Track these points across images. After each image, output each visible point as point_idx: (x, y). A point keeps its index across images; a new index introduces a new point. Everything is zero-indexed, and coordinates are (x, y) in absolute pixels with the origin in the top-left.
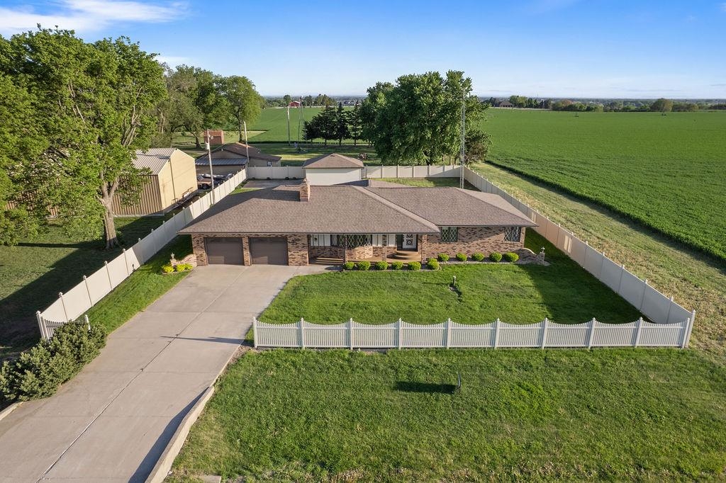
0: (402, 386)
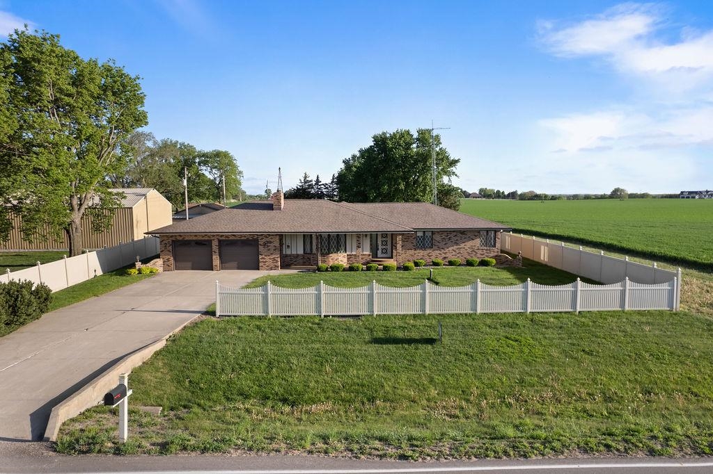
0: (377, 341)
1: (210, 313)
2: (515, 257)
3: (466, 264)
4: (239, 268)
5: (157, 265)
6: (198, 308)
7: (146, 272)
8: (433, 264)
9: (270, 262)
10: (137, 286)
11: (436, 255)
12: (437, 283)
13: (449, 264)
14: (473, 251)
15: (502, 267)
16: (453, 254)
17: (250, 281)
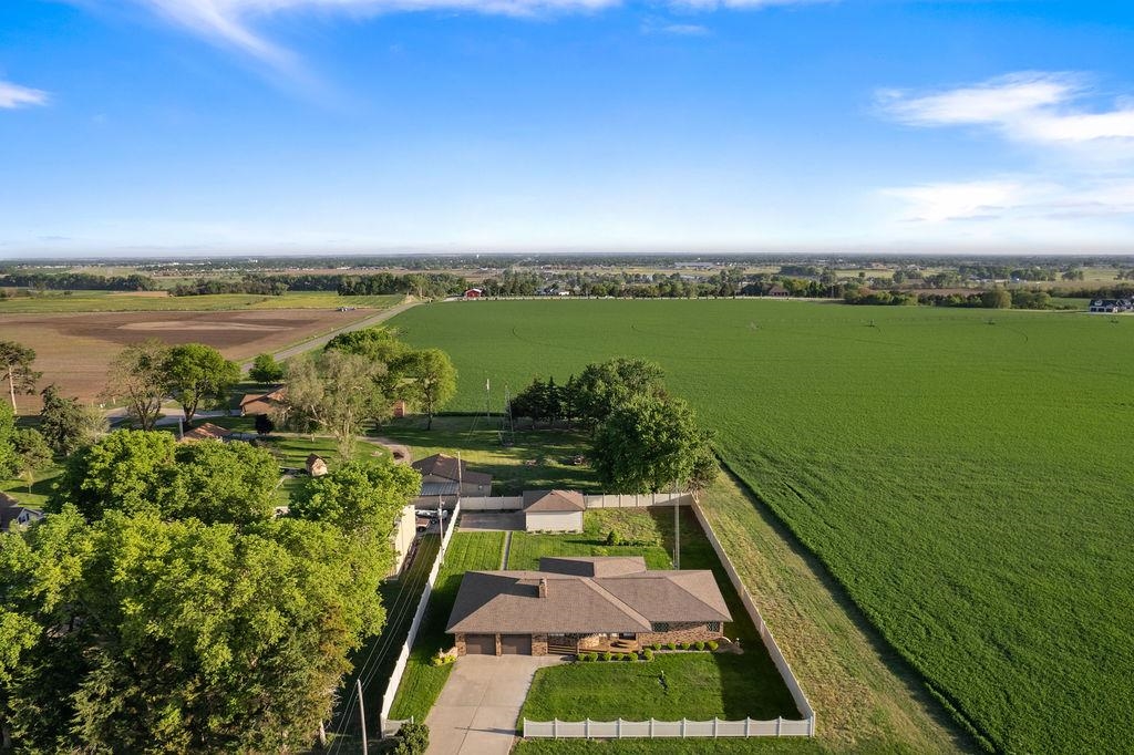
1: (519, 733)
2: (734, 640)
3: (694, 647)
4: (519, 653)
5: (454, 652)
6: (510, 726)
7: (448, 661)
8: (667, 648)
9: (540, 651)
10: (451, 687)
11: (671, 638)
12: (666, 687)
13: (680, 647)
14: (701, 635)
15: (722, 651)
16: (684, 637)
17: (530, 678)
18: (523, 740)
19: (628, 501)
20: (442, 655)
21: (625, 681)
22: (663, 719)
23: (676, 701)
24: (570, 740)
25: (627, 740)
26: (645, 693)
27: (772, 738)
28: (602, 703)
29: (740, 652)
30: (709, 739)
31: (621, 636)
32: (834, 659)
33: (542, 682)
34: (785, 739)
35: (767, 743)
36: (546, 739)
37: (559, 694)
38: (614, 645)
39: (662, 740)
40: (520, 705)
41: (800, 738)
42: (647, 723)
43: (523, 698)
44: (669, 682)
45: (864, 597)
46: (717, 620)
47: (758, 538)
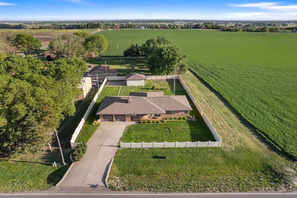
1: (119, 147)
2: (193, 117)
3: (180, 119)
4: (120, 121)
5: (99, 121)
6: (116, 144)
7: (97, 124)
8: (171, 119)
9: (128, 120)
10: (98, 132)
11: (172, 116)
12: (170, 131)
13: (175, 119)
14: (182, 115)
15: (189, 120)
16: (176, 116)
17: (124, 129)
18: (120, 149)
19: (159, 77)
20: (95, 122)
21: (156, 129)
22: (169, 141)
23: (173, 136)
24: (137, 149)
25: (156, 149)
26: (163, 133)
27: (206, 147)
28: (148, 136)
29: (195, 120)
30: (185, 148)
31: (155, 115)
32: (226, 122)
33: (128, 130)
34: (211, 148)
35: (204, 149)
36: (128, 148)
37: (134, 133)
38: (153, 118)
39: (168, 148)
40: (121, 137)
41: (216, 147)
42: (163, 143)
43: (121, 135)
44: (171, 129)
45: (234, 104)
46: (187, 110)
47: (199, 88)
